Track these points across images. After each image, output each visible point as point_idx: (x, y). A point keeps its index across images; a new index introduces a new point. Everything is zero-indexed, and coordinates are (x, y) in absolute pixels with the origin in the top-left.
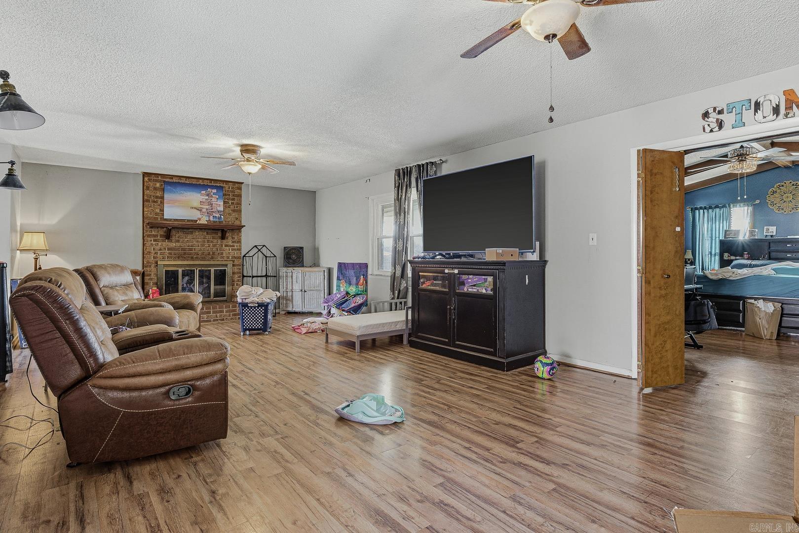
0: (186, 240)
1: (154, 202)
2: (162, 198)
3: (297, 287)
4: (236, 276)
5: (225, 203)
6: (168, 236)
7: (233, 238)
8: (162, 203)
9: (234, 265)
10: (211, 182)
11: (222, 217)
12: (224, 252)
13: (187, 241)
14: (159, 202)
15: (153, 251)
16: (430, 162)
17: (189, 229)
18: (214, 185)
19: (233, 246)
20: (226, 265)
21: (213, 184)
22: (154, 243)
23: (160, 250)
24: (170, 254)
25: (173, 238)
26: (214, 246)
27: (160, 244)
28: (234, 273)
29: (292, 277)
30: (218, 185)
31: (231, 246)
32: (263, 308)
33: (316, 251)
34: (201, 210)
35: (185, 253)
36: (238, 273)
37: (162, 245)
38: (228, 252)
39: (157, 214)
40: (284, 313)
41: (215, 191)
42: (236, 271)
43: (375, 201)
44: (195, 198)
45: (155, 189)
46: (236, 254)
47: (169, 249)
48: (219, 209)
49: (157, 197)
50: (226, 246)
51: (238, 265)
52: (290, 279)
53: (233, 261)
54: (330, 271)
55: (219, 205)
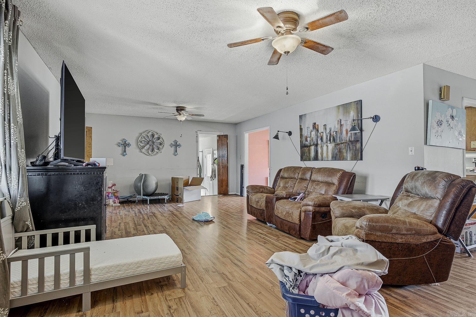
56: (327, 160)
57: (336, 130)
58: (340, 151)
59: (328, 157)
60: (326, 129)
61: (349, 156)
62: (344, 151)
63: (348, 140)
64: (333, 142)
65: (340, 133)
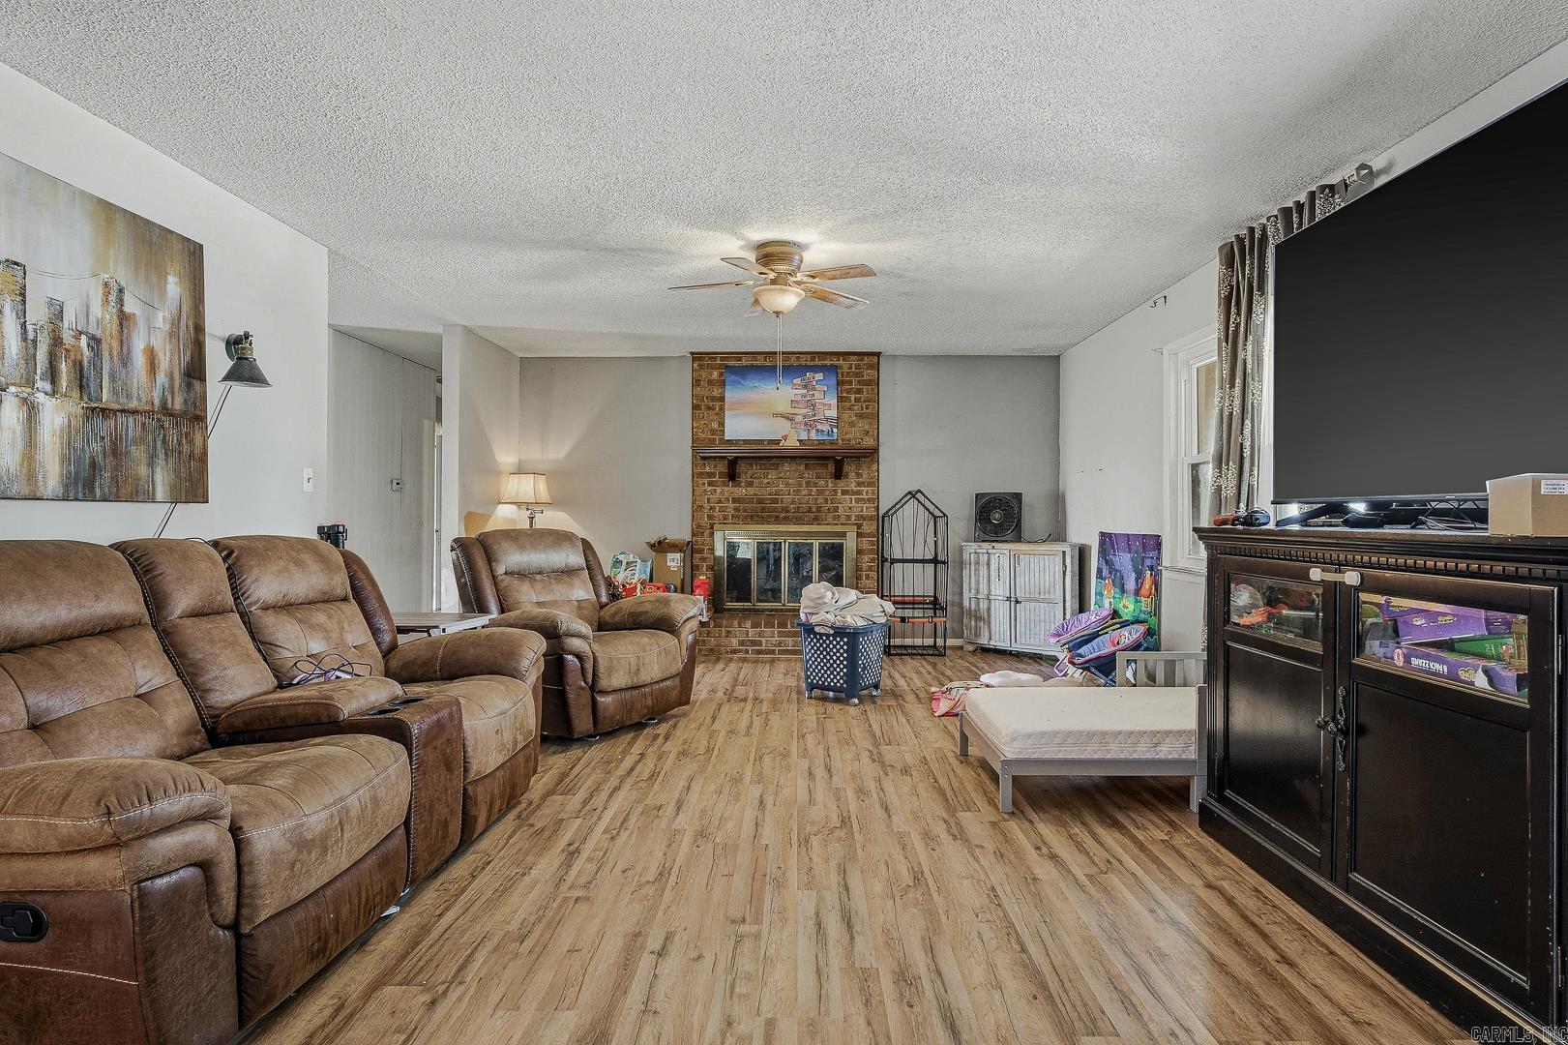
0: (766, 481)
1: (709, 408)
2: (722, 399)
3: (1000, 590)
4: (866, 558)
5: (840, 399)
6: (732, 476)
7: (859, 475)
8: (722, 409)
9: (859, 535)
10: (813, 359)
11: (835, 430)
12: (840, 506)
13: (768, 483)
14: (717, 409)
15: (706, 505)
16: (1323, 188)
17: (771, 458)
18: (820, 363)
19: (859, 493)
20: (843, 535)
21: (817, 362)
22: (709, 489)
23: (720, 502)
24: (737, 509)
25: (743, 479)
26: (820, 492)
27: (719, 490)
28: (859, 552)
29: (988, 564)
30: (828, 363)
31: (854, 493)
32: (845, 640)
33: (1058, 502)
34: (792, 420)
35: (763, 509)
36: (870, 552)
37: (722, 493)
38: (848, 505)
39: (713, 432)
40: (971, 648)
41: (819, 376)
42: (866, 546)
43: (1180, 355)
44: (781, 393)
45: (711, 383)
46: (867, 510)
47: (735, 500)
48: (828, 413)
49: (713, 399)
50: (844, 492)
51: (869, 535)
52: (983, 570)
53: (859, 526)
54: (1082, 553)
55: (828, 405)
56: (26, 491)
57: (92, 330)
58: (116, 451)
59: (31, 476)
60: (23, 295)
61: (161, 481)
62: (138, 453)
63: (157, 402)
64: (76, 394)
65: (115, 353)
